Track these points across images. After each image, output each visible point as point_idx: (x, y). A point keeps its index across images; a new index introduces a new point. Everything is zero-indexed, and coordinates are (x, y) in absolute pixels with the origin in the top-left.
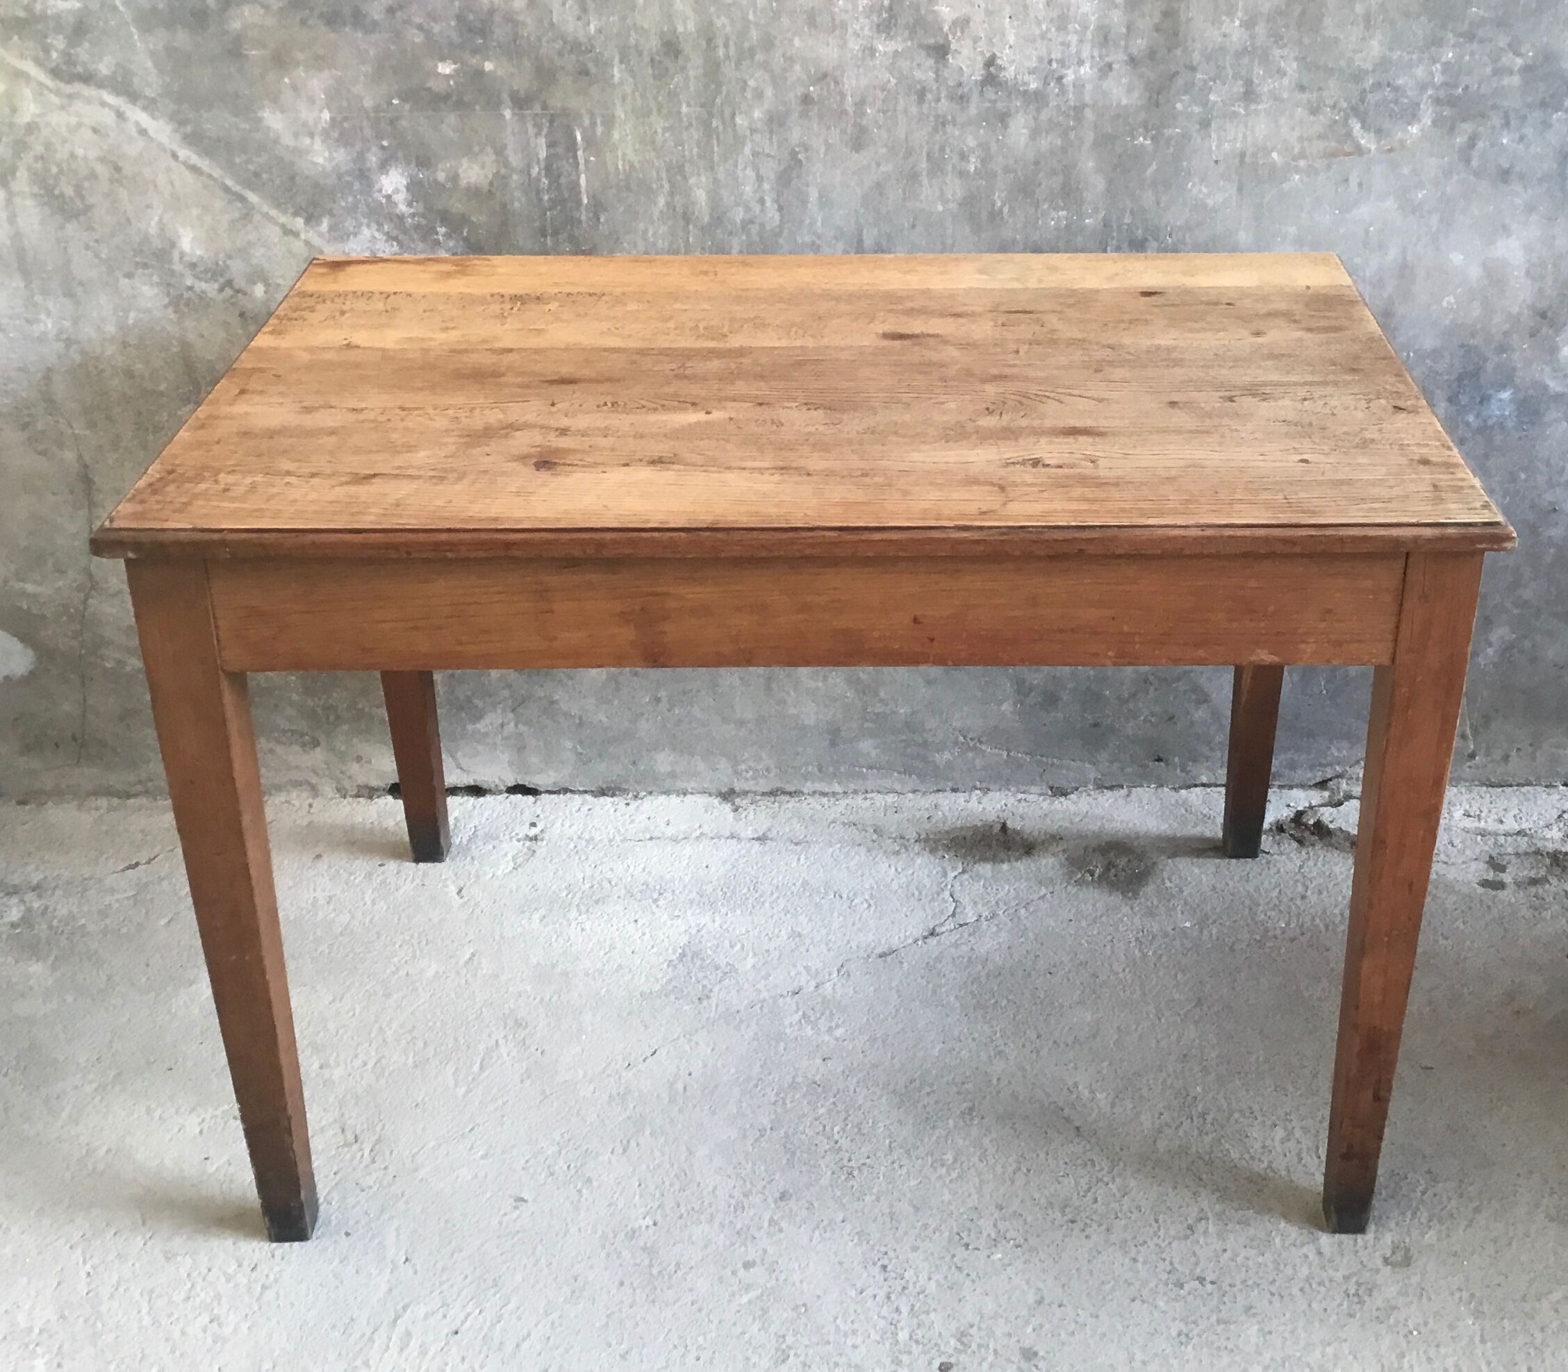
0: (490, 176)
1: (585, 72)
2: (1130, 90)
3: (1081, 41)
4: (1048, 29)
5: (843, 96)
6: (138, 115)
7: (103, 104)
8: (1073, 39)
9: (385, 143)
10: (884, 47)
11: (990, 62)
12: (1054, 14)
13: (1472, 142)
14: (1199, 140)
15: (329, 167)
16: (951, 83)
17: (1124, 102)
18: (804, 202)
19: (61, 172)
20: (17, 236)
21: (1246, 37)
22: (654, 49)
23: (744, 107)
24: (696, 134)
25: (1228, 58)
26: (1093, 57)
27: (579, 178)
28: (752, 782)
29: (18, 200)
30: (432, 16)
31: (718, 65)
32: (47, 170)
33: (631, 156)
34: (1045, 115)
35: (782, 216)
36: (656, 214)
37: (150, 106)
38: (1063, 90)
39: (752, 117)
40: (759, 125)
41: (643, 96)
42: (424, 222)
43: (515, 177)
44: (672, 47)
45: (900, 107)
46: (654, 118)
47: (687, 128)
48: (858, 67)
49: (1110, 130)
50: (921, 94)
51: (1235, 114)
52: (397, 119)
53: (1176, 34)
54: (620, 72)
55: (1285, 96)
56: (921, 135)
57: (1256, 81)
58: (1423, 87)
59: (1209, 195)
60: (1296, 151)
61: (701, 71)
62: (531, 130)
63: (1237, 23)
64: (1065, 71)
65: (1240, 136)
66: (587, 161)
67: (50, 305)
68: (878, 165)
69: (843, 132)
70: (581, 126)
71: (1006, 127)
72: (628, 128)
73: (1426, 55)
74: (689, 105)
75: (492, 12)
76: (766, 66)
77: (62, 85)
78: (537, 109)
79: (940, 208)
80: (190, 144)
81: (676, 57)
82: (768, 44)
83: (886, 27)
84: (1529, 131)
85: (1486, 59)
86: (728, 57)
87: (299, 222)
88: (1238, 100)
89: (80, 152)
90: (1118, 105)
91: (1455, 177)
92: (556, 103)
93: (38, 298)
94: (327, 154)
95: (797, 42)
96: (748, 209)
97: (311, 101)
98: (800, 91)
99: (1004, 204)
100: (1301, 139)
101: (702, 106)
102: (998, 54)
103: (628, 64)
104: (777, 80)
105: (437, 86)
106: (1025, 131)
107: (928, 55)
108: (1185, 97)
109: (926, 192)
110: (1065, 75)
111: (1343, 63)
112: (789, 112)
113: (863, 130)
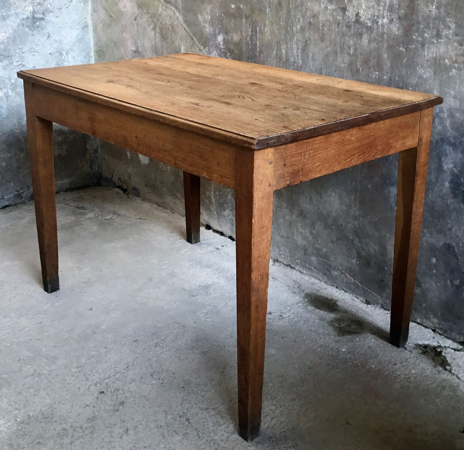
0: (239, 39)
1: (261, 10)
2: (398, 29)
3: (384, 9)
4: (374, 4)
5: (319, 23)
6: (177, 14)
7: (172, 10)
8: (381, 8)
9: (220, 27)
10: (330, 7)
11: (357, 15)
14: (421, 51)
15: (209, 32)
16: (346, 21)
17: (397, 33)
18: (308, 57)
19: (164, 27)
20: (156, 44)
21: (437, 12)
22: (276, 4)
23: (295, 24)
24: (284, 32)
25: (431, 20)
26: (387, 16)
27: (257, 42)
28: (283, 260)
29: (156, 34)
31: (290, 10)
32: (162, 26)
33: (269, 37)
34: (372, 36)
35: (302, 62)
36: (273, 56)
37: (179, 11)
38: (378, 27)
39: (297, 28)
40: (299, 30)
41: (272, 18)
42: (225, 51)
43: (244, 40)
44: (280, 3)
45: (333, 28)
46: (274, 26)
47: (282, 29)
48: (323, 14)
49: (392, 44)
50: (338, 24)
51: (433, 43)
52: (223, 20)
53: (414, 9)
55: (451, 37)
56: (338, 39)
57: (441, 30)
59: (424, 73)
60: (454, 60)
61: (286, 12)
62: (248, 26)
63: (434, 7)
65: (435, 51)
66: (259, 37)
68: (327, 48)
69: (319, 35)
70: (259, 26)
71: (361, 38)
72: (269, 28)
74: (283, 22)
76: (301, 11)
77: (166, 4)
78: (250, 20)
79: (343, 66)
80: (185, 23)
81: (281, 7)
82: (302, 4)
83: (331, 1)
86: (292, 7)
87: (202, 47)
88: (434, 37)
89: (167, 22)
92: (254, 18)
94: (209, 29)
95: (309, 4)
96: (295, 58)
97: (207, 13)
98: (309, 20)
99: (360, 67)
100: (456, 55)
101: (286, 23)
102: (360, 12)
103: (270, 8)
104: (303, 16)
105: (231, 11)
106: (367, 41)
107: (341, 11)
108: (416, 34)
109: (339, 59)
110: (379, 21)
112: (306, 27)
113: (324, 35)
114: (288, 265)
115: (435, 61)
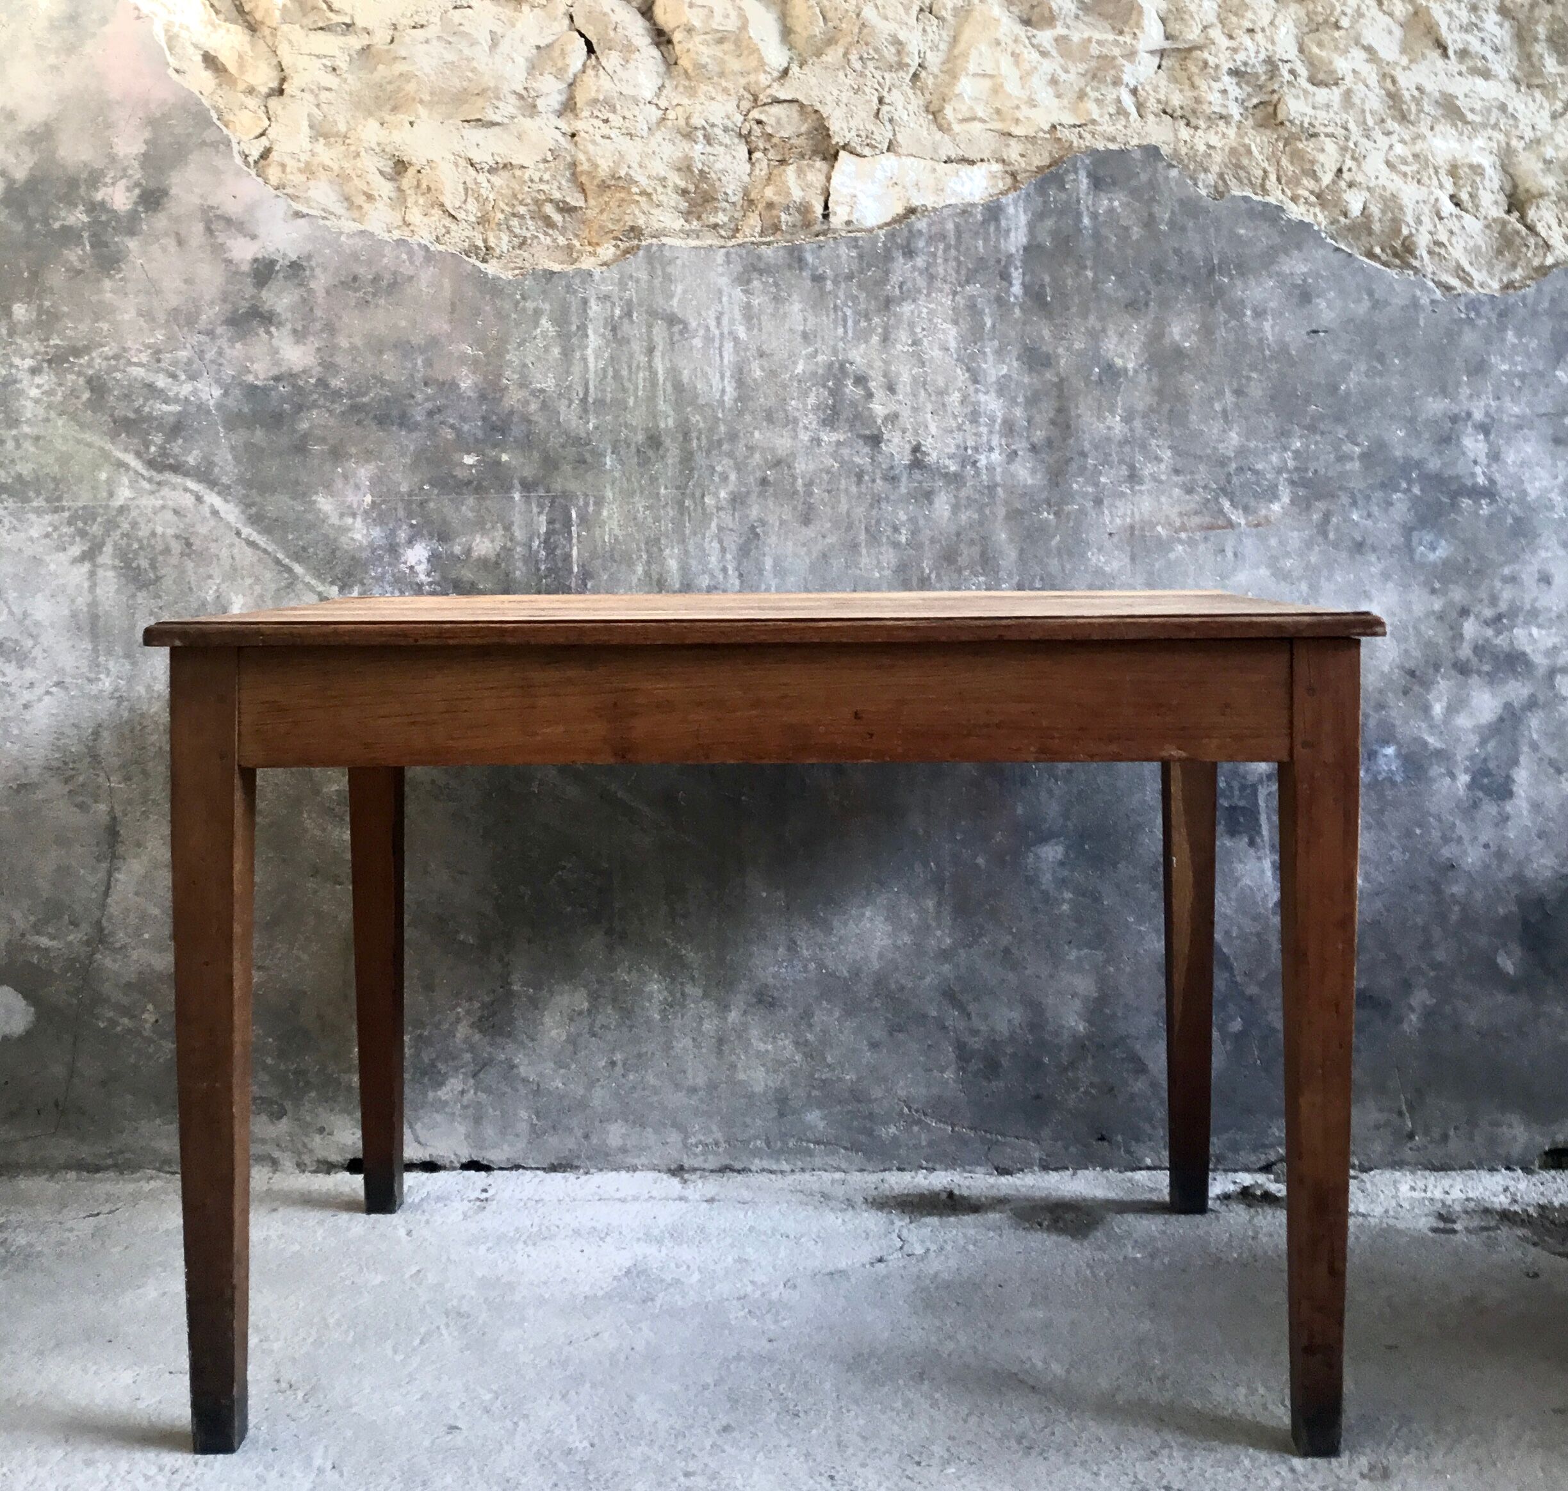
0: (498, 549)
1: (583, 462)
2: (1033, 471)
3: (991, 432)
4: (963, 423)
5: (794, 478)
6: (213, 499)
7: (186, 490)
8: (984, 430)
9: (414, 522)
10: (829, 437)
11: (916, 449)
12: (970, 409)
13: (1327, 517)
14: (1094, 516)
15: (365, 543)
16: (884, 466)
17: (1030, 482)
18: (761, 571)
19: (141, 548)
20: (94, 603)
21: (1126, 430)
22: (640, 442)
23: (712, 489)
25: (1113, 447)
26: (1001, 445)
27: (571, 550)
28: (702, 1159)
29: (100, 572)
30: (463, 419)
31: (691, 453)
32: (130, 546)
33: (617, 531)
34: (963, 493)
35: (742, 582)
36: (635, 581)
37: (225, 492)
38: (978, 473)
39: (718, 497)
40: (724, 504)
41: (628, 480)
42: (439, 589)
43: (519, 550)
44: (654, 441)
45: (843, 486)
46: (636, 498)
47: (664, 507)
48: (807, 454)
49: (1018, 506)
50: (860, 477)
51: (1122, 495)
52: (426, 501)
53: (1068, 427)
54: (612, 461)
55: (1163, 477)
56: (860, 511)
57: (1137, 465)
58: (1279, 472)
59: (1106, 563)
60: (1178, 524)
61: (677, 459)
62: (535, 510)
63: (1118, 418)
64: (977, 457)
65: (1129, 512)
66: (579, 536)
67: (110, 666)
68: (824, 537)
69: (795, 508)
70: (576, 505)
71: (931, 503)
72: (615, 507)
73: (1278, 445)
74: (666, 488)
75: (512, 413)
76: (730, 455)
77: (154, 474)
78: (541, 492)
80: (253, 523)
81: (658, 449)
82: (733, 437)
83: (831, 419)
84: (1375, 510)
85: (1329, 448)
86: (700, 447)
87: (334, 590)
88: (1124, 482)
89: (160, 530)
90: (1025, 485)
91: (1317, 548)
92: (558, 485)
94: (365, 532)
95: (757, 434)
96: (713, 576)
97: (358, 488)
98: (758, 474)
100: (1180, 514)
101: (678, 488)
102: (923, 443)
103: (618, 454)
104: (738, 468)
105: (462, 474)
106: (947, 507)
107: (865, 444)
108: (1080, 479)
109: (865, 560)
110: (980, 460)
111: (1209, 451)
112: (748, 493)
113: (811, 507)
114: (724, 1169)
115: (1132, 534)
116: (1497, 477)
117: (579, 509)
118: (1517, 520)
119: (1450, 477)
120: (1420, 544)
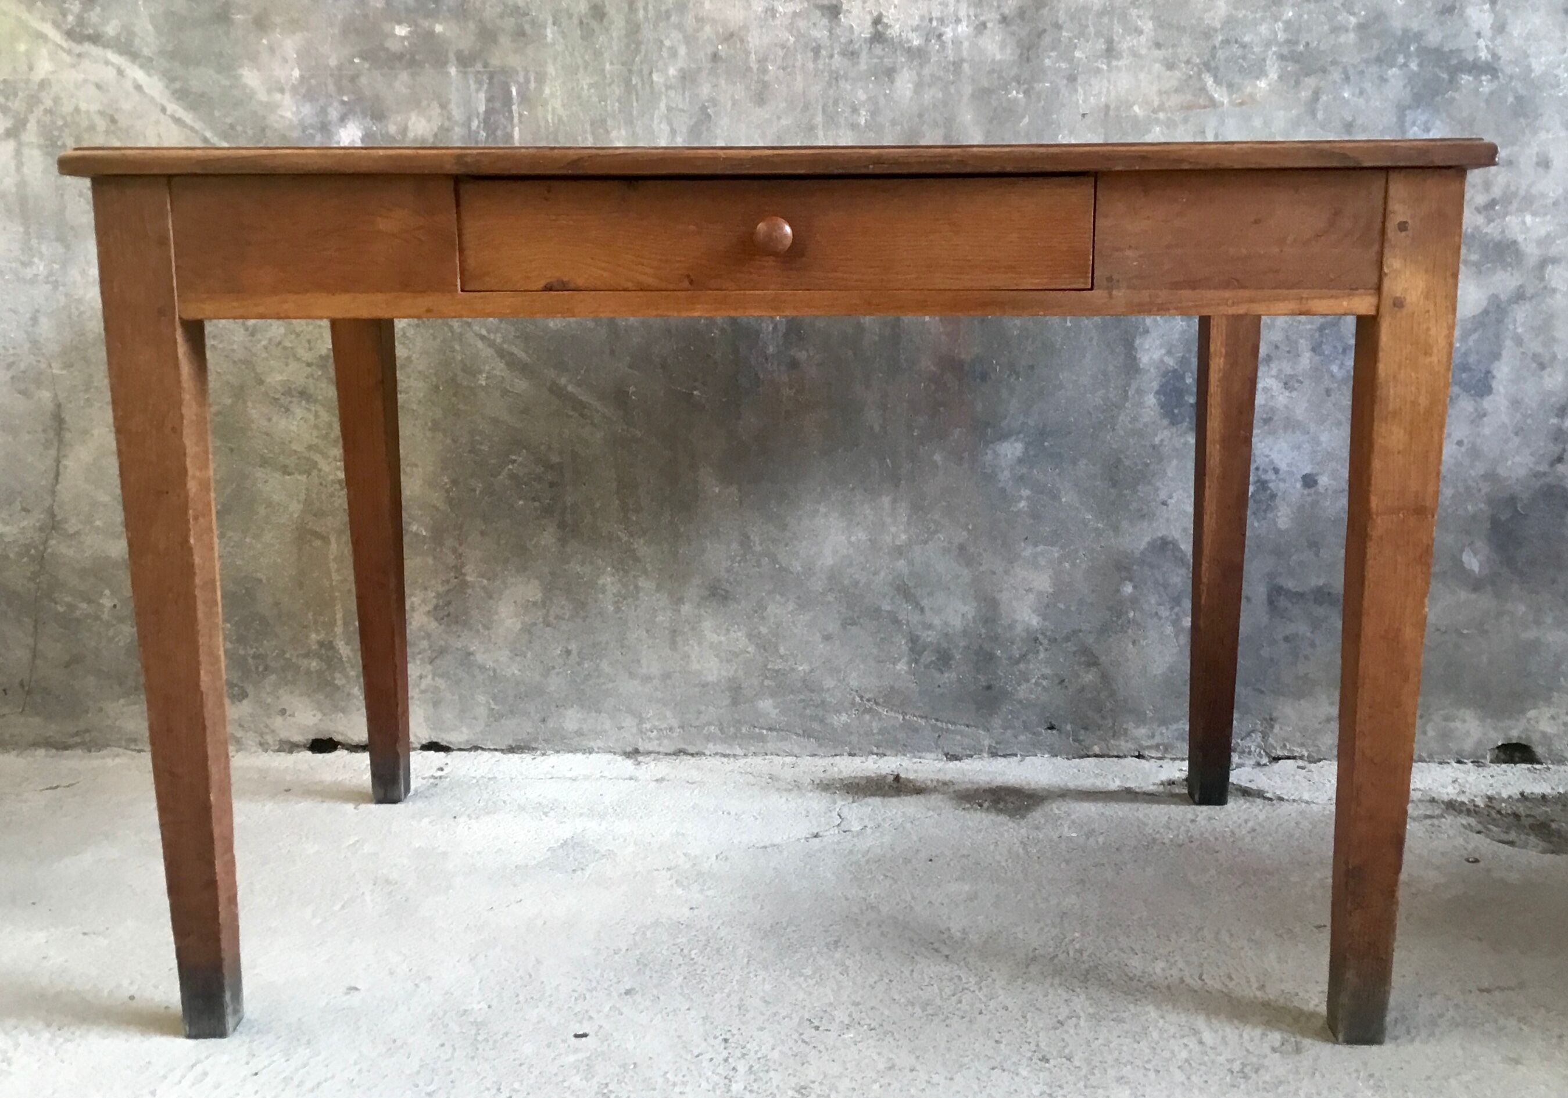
0: (435, 129)
1: (523, 34)
2: (1003, 46)
5: (748, 53)
6: (136, 73)
7: (107, 63)
9: (345, 99)
10: (784, 8)
11: (877, 21)
13: (1316, 96)
14: (1067, 94)
15: (295, 121)
16: (843, 40)
17: (998, 57)
19: (66, 125)
20: (22, 184)
22: (583, 12)
23: (660, 63)
24: (617, 90)
25: (1090, 17)
27: (513, 131)
28: (656, 742)
29: (26, 151)
31: (638, 27)
32: (53, 122)
33: (561, 111)
34: (926, 71)
37: (147, 64)
38: (943, 47)
39: (667, 75)
40: (673, 81)
41: (572, 55)
43: (457, 129)
44: (598, 11)
45: (798, 64)
46: (579, 76)
47: (610, 85)
48: (761, 27)
49: (986, 85)
50: (817, 51)
51: (1098, 71)
52: (358, 75)
54: (553, 33)
55: (1143, 51)
56: (816, 89)
57: (1116, 38)
58: (1268, 44)
60: (1156, 104)
61: (623, 32)
62: (473, 86)
64: (943, 29)
65: (1104, 90)
66: (520, 115)
67: (44, 249)
68: (779, 118)
69: (748, 88)
70: (517, 82)
71: (892, 81)
72: (558, 84)
73: (1268, 14)
74: (612, 63)
76: (680, 27)
77: (73, 45)
78: (479, 67)
80: (178, 99)
81: (602, 20)
82: (682, 7)
84: (1368, 86)
85: (1323, 18)
86: (646, 18)
88: (1100, 57)
89: (83, 106)
90: (993, 60)
92: (495, 61)
93: (34, 242)
94: (294, 109)
97: (285, 60)
98: (710, 50)
100: (1160, 93)
101: (623, 64)
102: (884, 13)
103: (560, 26)
104: (689, 40)
105: (394, 46)
106: (910, 85)
107: (823, 15)
108: (1053, 54)
110: (945, 32)
111: (1194, 21)
112: (699, 69)
113: (765, 85)
114: (676, 752)
115: (1106, 114)
116: (1500, 51)
117: (519, 85)
118: (1519, 98)
119: (1451, 51)
120: (1414, 124)
